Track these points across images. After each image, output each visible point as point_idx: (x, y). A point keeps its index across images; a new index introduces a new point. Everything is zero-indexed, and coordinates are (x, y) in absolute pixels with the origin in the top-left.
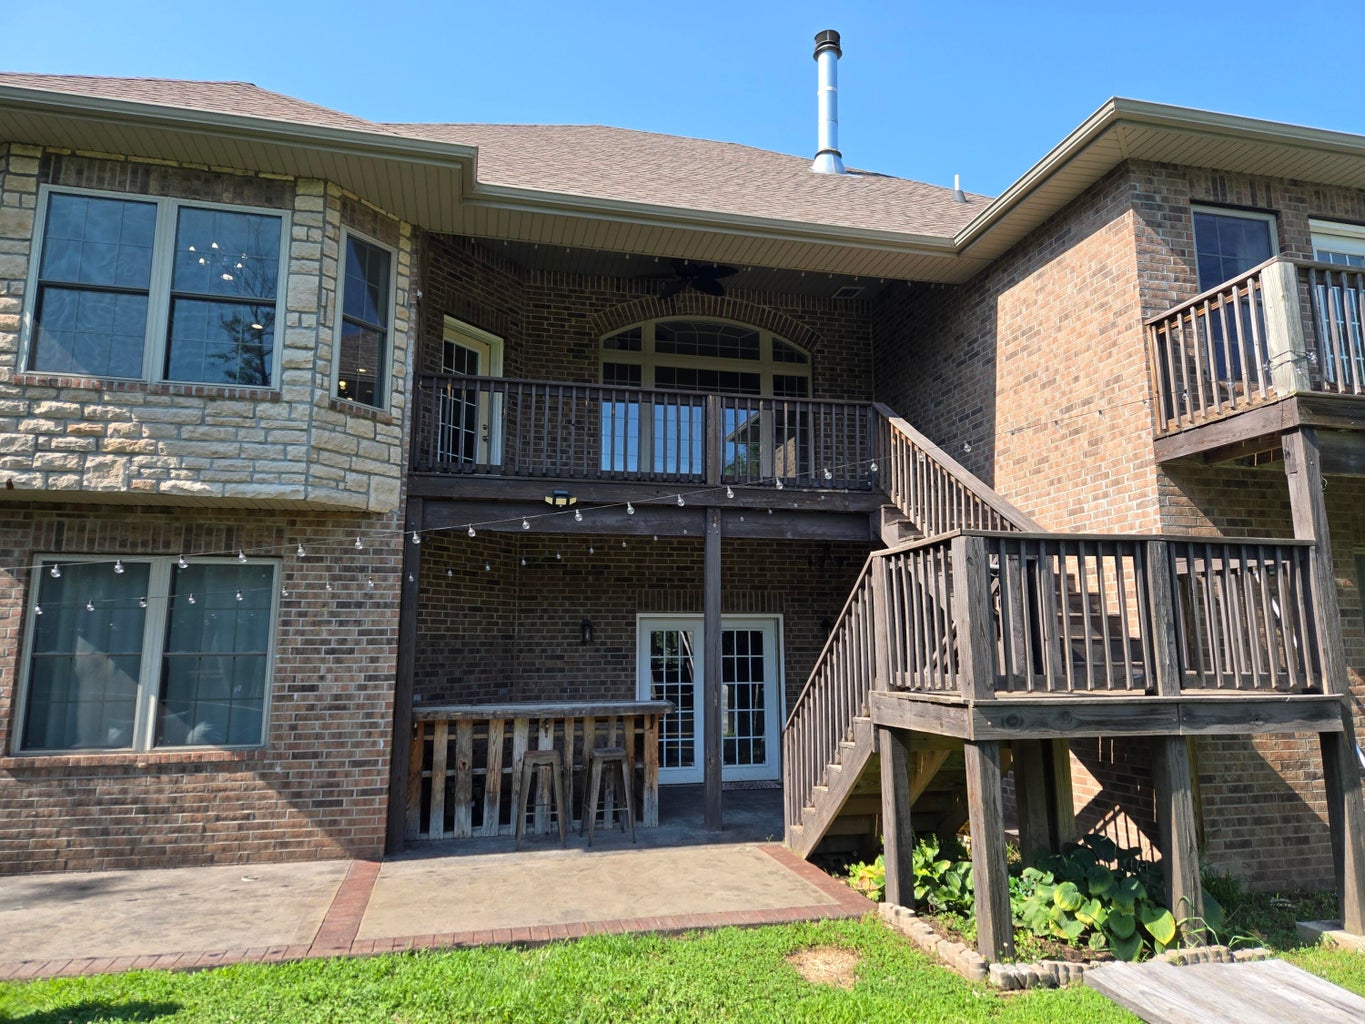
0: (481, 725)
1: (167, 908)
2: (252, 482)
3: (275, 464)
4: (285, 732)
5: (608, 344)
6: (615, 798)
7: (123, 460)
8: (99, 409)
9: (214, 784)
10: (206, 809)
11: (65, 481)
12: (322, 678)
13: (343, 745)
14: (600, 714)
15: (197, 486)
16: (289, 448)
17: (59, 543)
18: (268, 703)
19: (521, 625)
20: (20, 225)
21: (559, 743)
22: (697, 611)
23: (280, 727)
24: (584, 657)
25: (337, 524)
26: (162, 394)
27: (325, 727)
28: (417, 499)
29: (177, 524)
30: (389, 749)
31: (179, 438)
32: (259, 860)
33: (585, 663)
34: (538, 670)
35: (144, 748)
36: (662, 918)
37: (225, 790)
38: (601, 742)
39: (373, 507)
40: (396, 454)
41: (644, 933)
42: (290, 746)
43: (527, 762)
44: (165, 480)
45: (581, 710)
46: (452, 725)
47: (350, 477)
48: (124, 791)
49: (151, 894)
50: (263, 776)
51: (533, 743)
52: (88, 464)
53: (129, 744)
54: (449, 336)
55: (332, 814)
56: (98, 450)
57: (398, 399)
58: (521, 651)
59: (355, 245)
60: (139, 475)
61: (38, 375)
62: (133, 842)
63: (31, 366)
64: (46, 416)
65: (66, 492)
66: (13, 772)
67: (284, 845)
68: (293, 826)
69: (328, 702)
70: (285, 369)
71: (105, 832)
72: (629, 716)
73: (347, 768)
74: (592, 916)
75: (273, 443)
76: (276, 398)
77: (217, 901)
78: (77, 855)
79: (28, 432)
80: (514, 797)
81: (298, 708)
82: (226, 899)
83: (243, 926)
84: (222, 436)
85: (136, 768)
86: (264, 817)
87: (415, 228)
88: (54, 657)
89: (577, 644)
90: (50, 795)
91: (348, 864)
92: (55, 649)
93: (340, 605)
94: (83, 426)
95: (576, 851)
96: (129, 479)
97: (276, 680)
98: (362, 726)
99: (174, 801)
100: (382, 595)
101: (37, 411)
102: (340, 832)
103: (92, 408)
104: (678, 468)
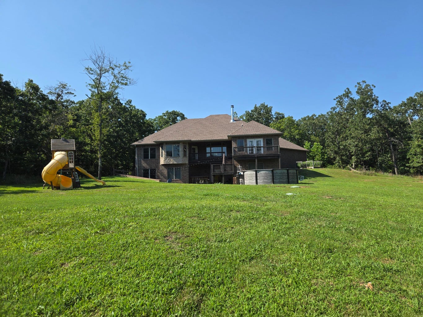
2: (179, 162)
5: (207, 145)
11: (169, 163)
12: (184, 174)
15: (176, 163)
17: (169, 167)
19: (200, 171)
20: (165, 148)
25: (184, 165)
26: (174, 157)
28: (189, 162)
30: (189, 179)
31: (175, 160)
35: (174, 179)
40: (188, 159)
47: (185, 161)
50: (181, 181)
51: (199, 179)
54: (191, 147)
57: (187, 156)
59: (184, 145)
60: (173, 162)
61: (167, 157)
70: (180, 155)
79: (167, 160)
88: (169, 174)
94: (170, 160)
97: (181, 175)
98: (187, 177)
100: (187, 169)
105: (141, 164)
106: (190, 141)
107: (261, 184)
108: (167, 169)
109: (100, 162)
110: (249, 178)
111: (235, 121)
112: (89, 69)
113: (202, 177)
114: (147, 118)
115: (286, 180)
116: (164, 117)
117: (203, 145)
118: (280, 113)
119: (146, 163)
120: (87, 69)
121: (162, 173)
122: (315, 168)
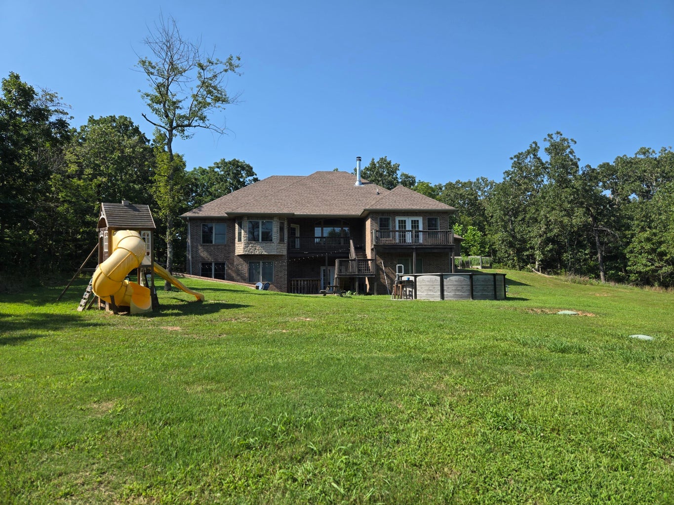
0: (297, 281)
2: (271, 252)
3: (274, 250)
4: (276, 280)
5: (316, 224)
7: (258, 251)
8: (256, 245)
11: (253, 253)
12: (279, 274)
13: (282, 282)
14: (312, 280)
15: (266, 253)
17: (251, 260)
20: (246, 225)
21: (307, 283)
25: (279, 257)
26: (262, 243)
27: (280, 280)
28: (288, 253)
29: (263, 257)
30: (287, 283)
31: (263, 248)
33: (313, 273)
35: (261, 282)
39: (284, 254)
40: (286, 247)
42: (276, 282)
44: (263, 253)
47: (281, 252)
50: (274, 285)
51: (304, 283)
54: (291, 226)
56: (256, 250)
57: (286, 241)
59: (280, 222)
61: (250, 242)
66: (250, 284)
69: (280, 277)
70: (274, 239)
72: (316, 280)
73: (282, 284)
75: (273, 248)
76: (273, 243)
79: (249, 248)
81: (277, 278)
84: (268, 247)
87: (287, 218)
92: (251, 271)
93: (281, 266)
94: (254, 247)
96: (259, 253)
97: (274, 274)
98: (284, 279)
100: (285, 265)
101: (250, 246)
106: (293, 214)
107: (450, 299)
108: (248, 263)
109: (170, 252)
110: (427, 288)
111: (363, 184)
112: (147, 64)
113: (309, 279)
114: (189, 169)
115: (491, 293)
116: (216, 170)
117: (308, 223)
118: (409, 175)
119: (207, 251)
120: (144, 62)
121: (238, 270)
122: (483, 267)
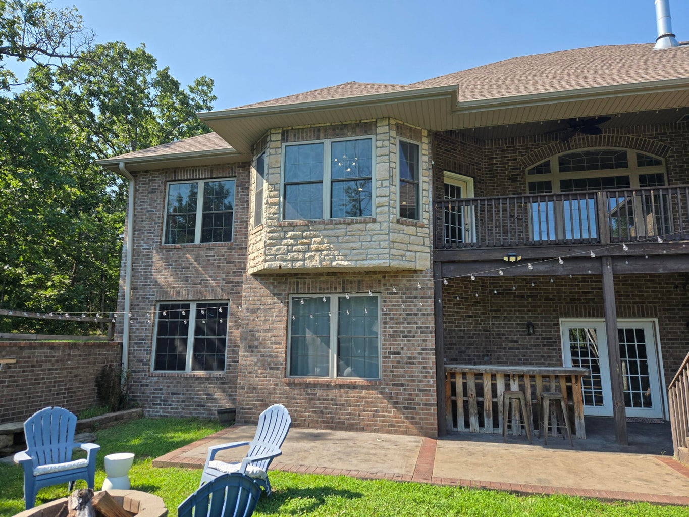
0: (479, 375)
1: (349, 449)
2: (367, 259)
3: (376, 250)
4: (389, 373)
5: (531, 172)
6: (558, 421)
7: (318, 254)
8: (308, 233)
9: (362, 395)
10: (359, 406)
11: (299, 264)
12: (402, 349)
13: (414, 381)
14: (545, 374)
15: (346, 263)
16: (381, 243)
17: (297, 290)
18: (380, 360)
19: (493, 324)
20: (276, 161)
21: (522, 388)
22: (602, 317)
23: (386, 371)
24: (530, 342)
25: (403, 277)
26: (331, 224)
27: (406, 372)
28: (439, 262)
29: (339, 280)
30: (435, 385)
31: (338, 243)
32: (383, 432)
33: (531, 345)
34: (505, 348)
35: (333, 377)
36: (599, 491)
37: (366, 398)
38: (547, 389)
39: (419, 268)
40: (427, 241)
41: (589, 498)
42: (391, 380)
43: (506, 396)
44: (334, 261)
45: (533, 371)
46: (464, 374)
47: (408, 254)
48: (327, 395)
49: (342, 442)
50: (381, 393)
52: (306, 256)
53: (328, 375)
54: (447, 181)
55: (412, 413)
56: (309, 251)
57: (426, 215)
58: (494, 338)
59: (402, 144)
60: (324, 260)
61: (287, 221)
62: (332, 418)
63: (284, 219)
64: (291, 238)
65: (299, 268)
66: (289, 384)
67: (392, 426)
68: (396, 418)
69: (406, 360)
70: (377, 207)
71: (322, 412)
72: (562, 376)
73: (417, 392)
74: (555, 484)
75: (375, 241)
76: (374, 221)
77: (369, 448)
78: (312, 421)
79: (285, 245)
80: (500, 414)
81: (393, 362)
82: (372, 448)
83: (382, 462)
84: (354, 240)
85: (331, 385)
86: (383, 412)
87: (429, 131)
88: (298, 337)
89: (525, 335)
90: (301, 395)
91: (422, 439)
92: (298, 334)
93: (408, 314)
94: (303, 241)
95: (538, 447)
96: (321, 261)
97: (383, 349)
98: (422, 372)
99: (347, 401)
100: (426, 309)
101: (287, 236)
102: (416, 423)
103: (306, 233)
104: (581, 236)
105: (147, 271)
108: (285, 302)
119: (177, 268)
121: (254, 330)
